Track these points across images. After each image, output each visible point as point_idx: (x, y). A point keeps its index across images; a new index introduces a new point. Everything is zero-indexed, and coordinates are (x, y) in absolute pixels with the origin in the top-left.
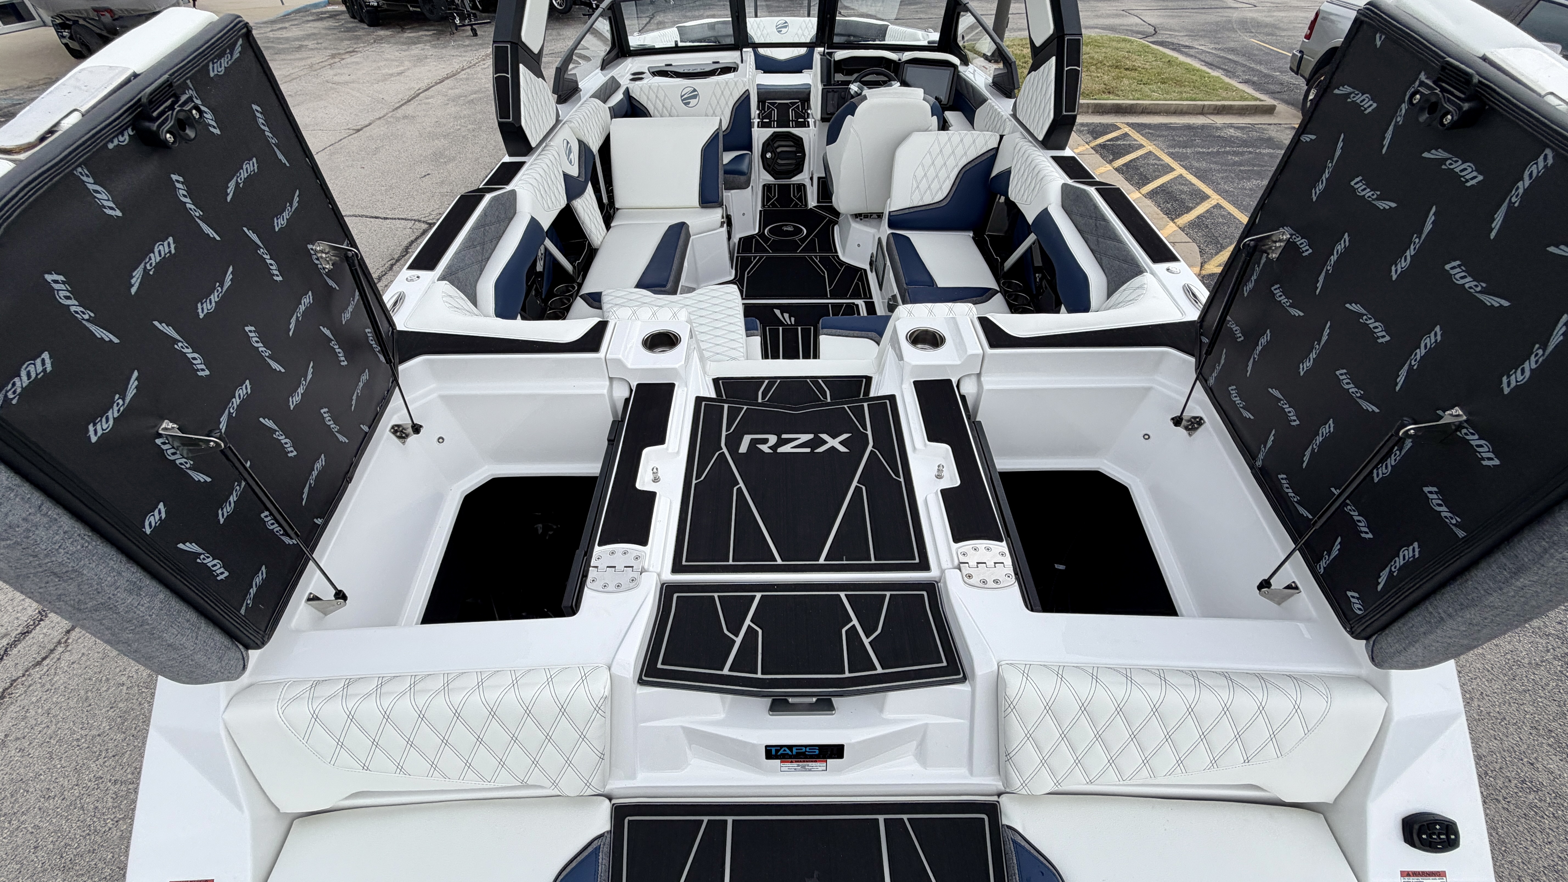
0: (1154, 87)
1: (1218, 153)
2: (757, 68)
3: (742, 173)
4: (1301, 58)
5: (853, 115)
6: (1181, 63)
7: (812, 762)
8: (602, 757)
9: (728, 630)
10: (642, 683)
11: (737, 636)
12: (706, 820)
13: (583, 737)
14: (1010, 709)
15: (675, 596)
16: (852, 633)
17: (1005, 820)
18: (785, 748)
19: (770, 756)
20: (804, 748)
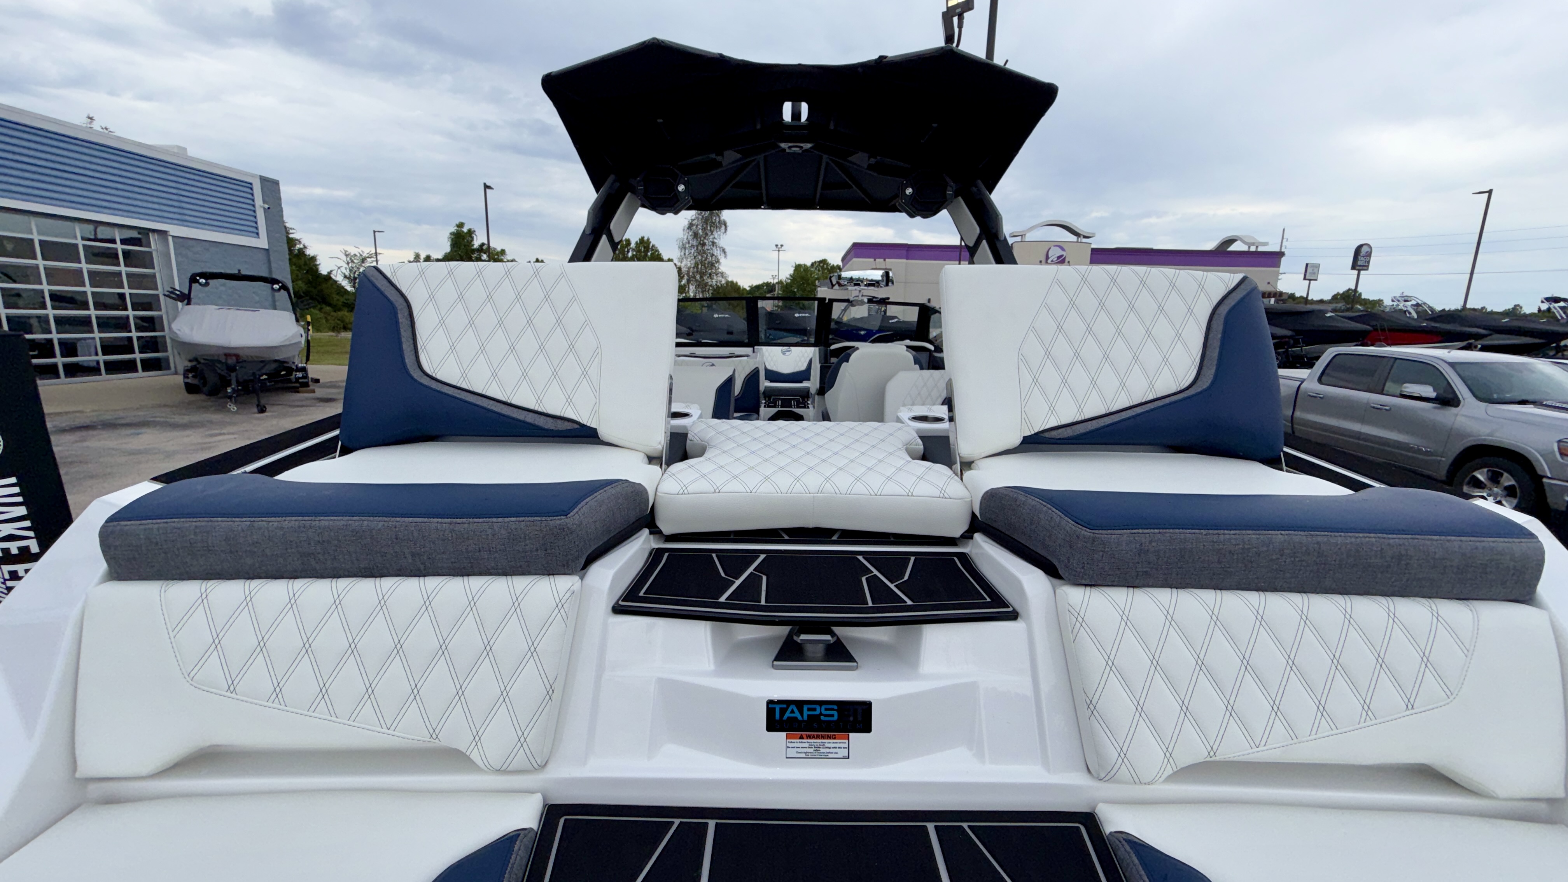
2: (766, 379)
5: (847, 361)
7: (829, 737)
8: (550, 692)
9: (726, 575)
10: (618, 610)
11: (737, 578)
12: (677, 822)
13: (532, 650)
14: (1078, 625)
15: (666, 555)
16: (874, 580)
17: (1110, 827)
18: (793, 707)
19: (773, 725)
20: (818, 708)
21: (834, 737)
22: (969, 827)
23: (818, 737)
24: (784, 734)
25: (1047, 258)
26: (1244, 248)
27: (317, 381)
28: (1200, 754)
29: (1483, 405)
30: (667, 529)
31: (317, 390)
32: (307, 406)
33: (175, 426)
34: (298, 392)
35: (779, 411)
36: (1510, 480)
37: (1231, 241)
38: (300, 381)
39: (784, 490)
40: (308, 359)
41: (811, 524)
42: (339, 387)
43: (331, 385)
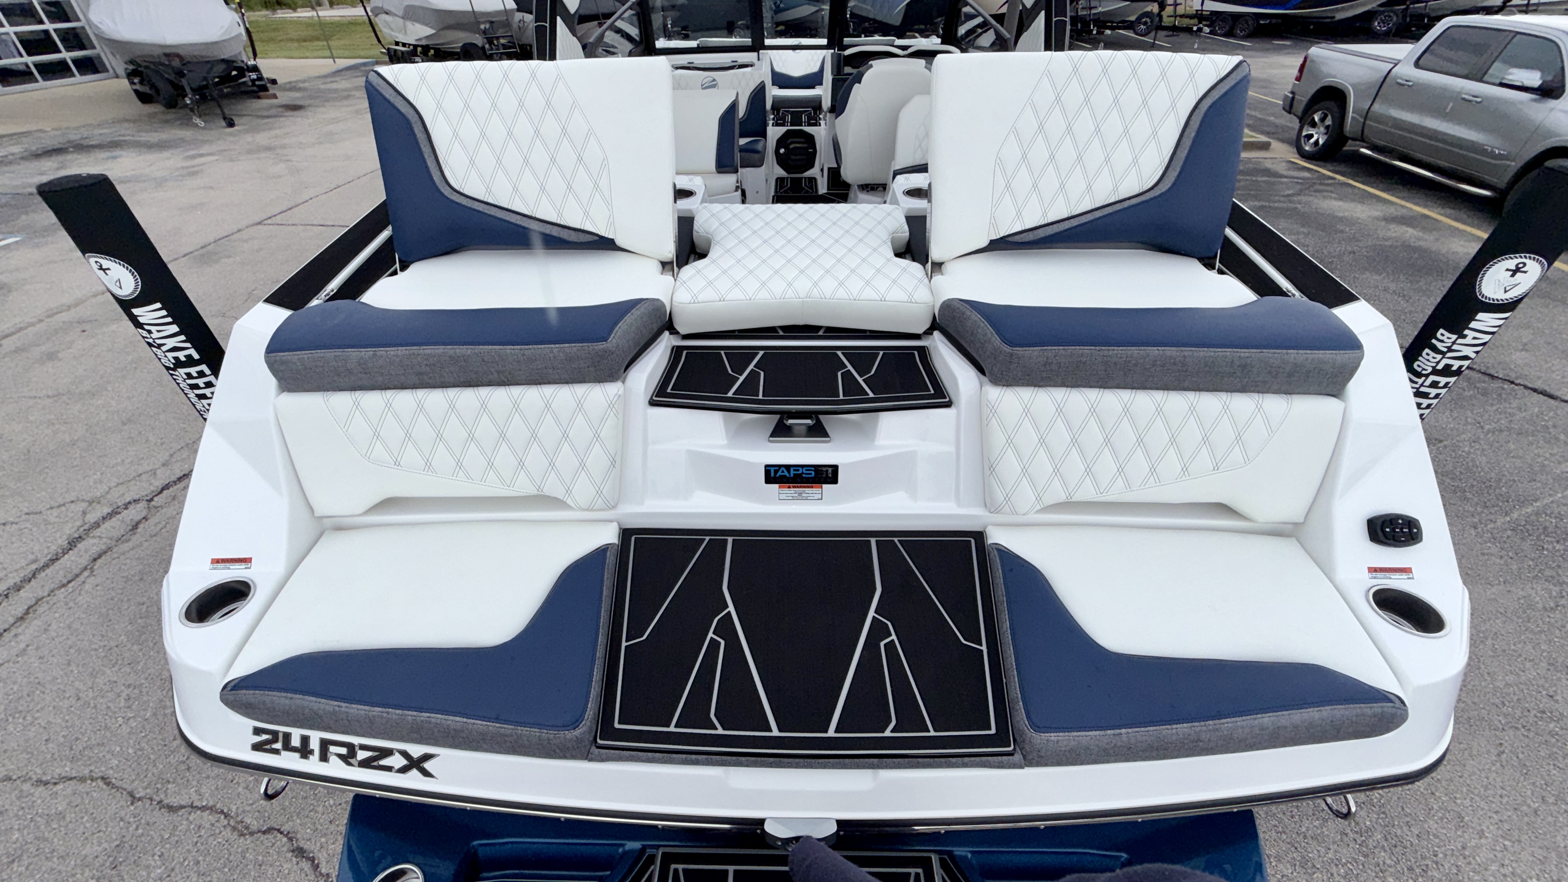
3: (757, 152)
5: (860, 82)
7: (808, 487)
8: (613, 463)
9: (733, 371)
10: (653, 403)
11: (741, 375)
12: (707, 538)
13: (597, 437)
14: (991, 415)
15: (685, 352)
16: (847, 375)
17: (990, 541)
18: (783, 469)
19: (769, 480)
20: (800, 469)
21: (812, 487)
22: (898, 540)
23: (801, 487)
24: (777, 486)
27: (274, 82)
28: (1062, 498)
30: (683, 331)
31: (278, 93)
32: (275, 116)
33: (150, 147)
34: (259, 98)
35: (788, 130)
38: (257, 83)
39: (778, 297)
40: (255, 55)
41: (801, 322)
42: (299, 89)
43: (292, 87)
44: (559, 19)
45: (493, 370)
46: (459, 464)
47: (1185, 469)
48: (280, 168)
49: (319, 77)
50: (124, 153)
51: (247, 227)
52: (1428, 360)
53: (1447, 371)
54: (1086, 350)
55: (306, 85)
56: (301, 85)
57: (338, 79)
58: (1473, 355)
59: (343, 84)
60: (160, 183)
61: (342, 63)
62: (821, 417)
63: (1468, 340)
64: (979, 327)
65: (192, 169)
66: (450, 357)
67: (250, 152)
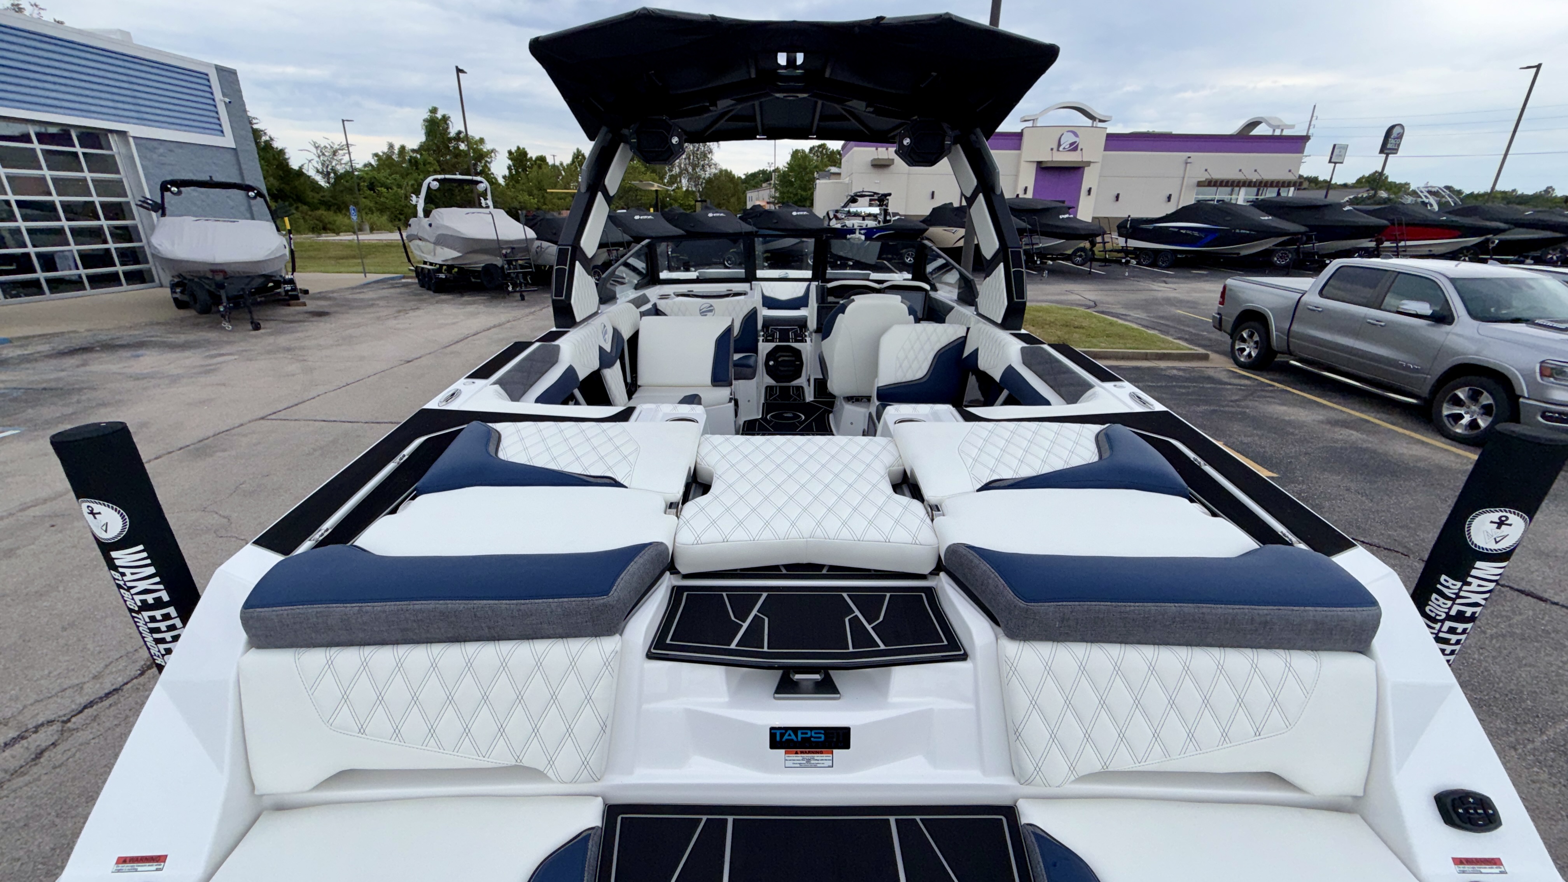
0: (1101, 339)
1: (1165, 386)
3: (749, 366)
4: (1221, 319)
5: (843, 313)
6: (1121, 325)
7: (818, 753)
8: (604, 728)
9: (735, 617)
10: (650, 656)
11: (744, 622)
12: (704, 818)
13: (589, 698)
14: (1011, 673)
15: (685, 594)
16: (855, 621)
17: (1024, 820)
18: (790, 732)
19: (775, 744)
20: (809, 732)
21: (821, 752)
22: (921, 820)
23: (809, 753)
24: (783, 751)
25: (1059, 145)
26: (1269, 132)
27: (306, 292)
29: (1476, 323)
30: (684, 570)
31: (307, 302)
32: (301, 321)
33: (175, 347)
34: (289, 305)
35: (777, 346)
36: (1488, 399)
37: (1254, 124)
38: (290, 293)
39: (782, 537)
40: (294, 270)
41: (805, 561)
42: (330, 299)
43: (321, 296)
44: (577, 263)
45: (483, 625)
46: (432, 731)
47: (1225, 735)
48: (294, 367)
49: (348, 289)
50: (148, 352)
51: (250, 422)
52: (1439, 606)
53: (1460, 617)
54: (1103, 605)
55: (335, 295)
56: (331, 295)
57: (365, 290)
58: (1483, 602)
59: (369, 295)
60: (174, 380)
61: (372, 277)
62: (831, 672)
63: (1474, 587)
64: (989, 577)
65: (208, 368)
66: (441, 612)
67: (269, 352)
